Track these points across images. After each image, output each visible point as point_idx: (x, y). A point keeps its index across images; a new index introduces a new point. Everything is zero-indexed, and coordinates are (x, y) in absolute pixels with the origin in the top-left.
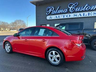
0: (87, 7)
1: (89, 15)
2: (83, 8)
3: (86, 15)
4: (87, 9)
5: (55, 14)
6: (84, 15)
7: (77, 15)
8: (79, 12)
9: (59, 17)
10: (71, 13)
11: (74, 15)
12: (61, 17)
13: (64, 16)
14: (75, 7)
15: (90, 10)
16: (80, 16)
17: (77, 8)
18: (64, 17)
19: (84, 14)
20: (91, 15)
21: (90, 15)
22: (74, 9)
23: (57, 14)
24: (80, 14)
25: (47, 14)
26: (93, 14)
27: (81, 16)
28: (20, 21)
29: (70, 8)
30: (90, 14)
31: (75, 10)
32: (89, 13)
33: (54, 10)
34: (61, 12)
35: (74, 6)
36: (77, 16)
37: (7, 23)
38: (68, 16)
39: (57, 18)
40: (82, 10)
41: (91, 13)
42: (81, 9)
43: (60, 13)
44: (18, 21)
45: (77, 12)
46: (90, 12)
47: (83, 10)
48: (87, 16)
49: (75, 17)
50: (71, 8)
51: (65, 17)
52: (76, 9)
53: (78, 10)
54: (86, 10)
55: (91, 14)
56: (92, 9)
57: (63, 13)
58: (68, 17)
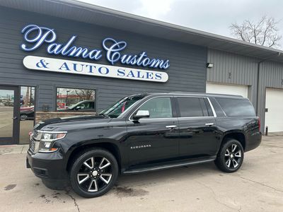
0: (144, 58)
1: (148, 77)
2: (137, 58)
3: (143, 77)
6: (139, 77)
7: (124, 74)
8: (130, 66)
9: (75, 69)
10: (110, 64)
11: (118, 71)
12: (83, 68)
13: (91, 67)
15: (149, 68)
16: (130, 77)
18: (91, 71)
19: (139, 73)
20: (152, 78)
23: (67, 57)
24: (131, 72)
25: (24, 46)
26: (154, 76)
27: (133, 76)
29: (107, 51)
30: (150, 75)
31: (120, 60)
32: (148, 73)
34: (81, 55)
38: (104, 71)
39: (68, 69)
41: (152, 74)
42: (133, 61)
43: (77, 55)
45: (126, 65)
47: (136, 64)
48: (145, 79)
49: (121, 76)
50: (110, 50)
51: (95, 73)
52: (122, 56)
53: (127, 60)
54: (142, 65)
55: (152, 76)
57: (88, 60)
58: (103, 74)
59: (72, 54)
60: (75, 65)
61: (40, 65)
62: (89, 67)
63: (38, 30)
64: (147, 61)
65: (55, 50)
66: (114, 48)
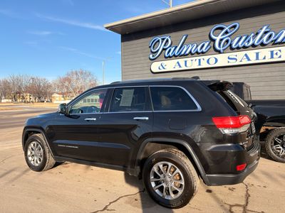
1: (272, 57)
2: (254, 37)
3: (264, 58)
4: (267, 40)
5: (174, 55)
6: (257, 58)
7: (236, 59)
9: (186, 66)
10: (219, 52)
11: (229, 58)
12: (192, 63)
13: (200, 60)
14: (229, 36)
15: (275, 43)
16: (245, 62)
17: (237, 39)
18: (200, 65)
19: (257, 54)
20: (280, 57)
21: (275, 56)
22: (227, 41)
24: (246, 55)
25: (151, 56)
27: (249, 60)
28: (82, 73)
30: (276, 54)
33: (170, 46)
35: (227, 32)
36: (239, 60)
37: (45, 79)
38: (212, 61)
39: (180, 67)
40: (251, 43)
41: (279, 52)
43: (187, 52)
44: (77, 74)
45: (238, 49)
46: (275, 49)
48: (268, 60)
49: (233, 63)
52: (232, 40)
53: (240, 43)
54: (262, 43)
55: (279, 54)
56: (279, 40)
57: (196, 54)
58: (212, 64)
59: (182, 53)
60: (186, 62)
61: (161, 67)
62: (198, 61)
63: (159, 41)
64: (270, 36)
65: (170, 53)
66: (223, 35)
